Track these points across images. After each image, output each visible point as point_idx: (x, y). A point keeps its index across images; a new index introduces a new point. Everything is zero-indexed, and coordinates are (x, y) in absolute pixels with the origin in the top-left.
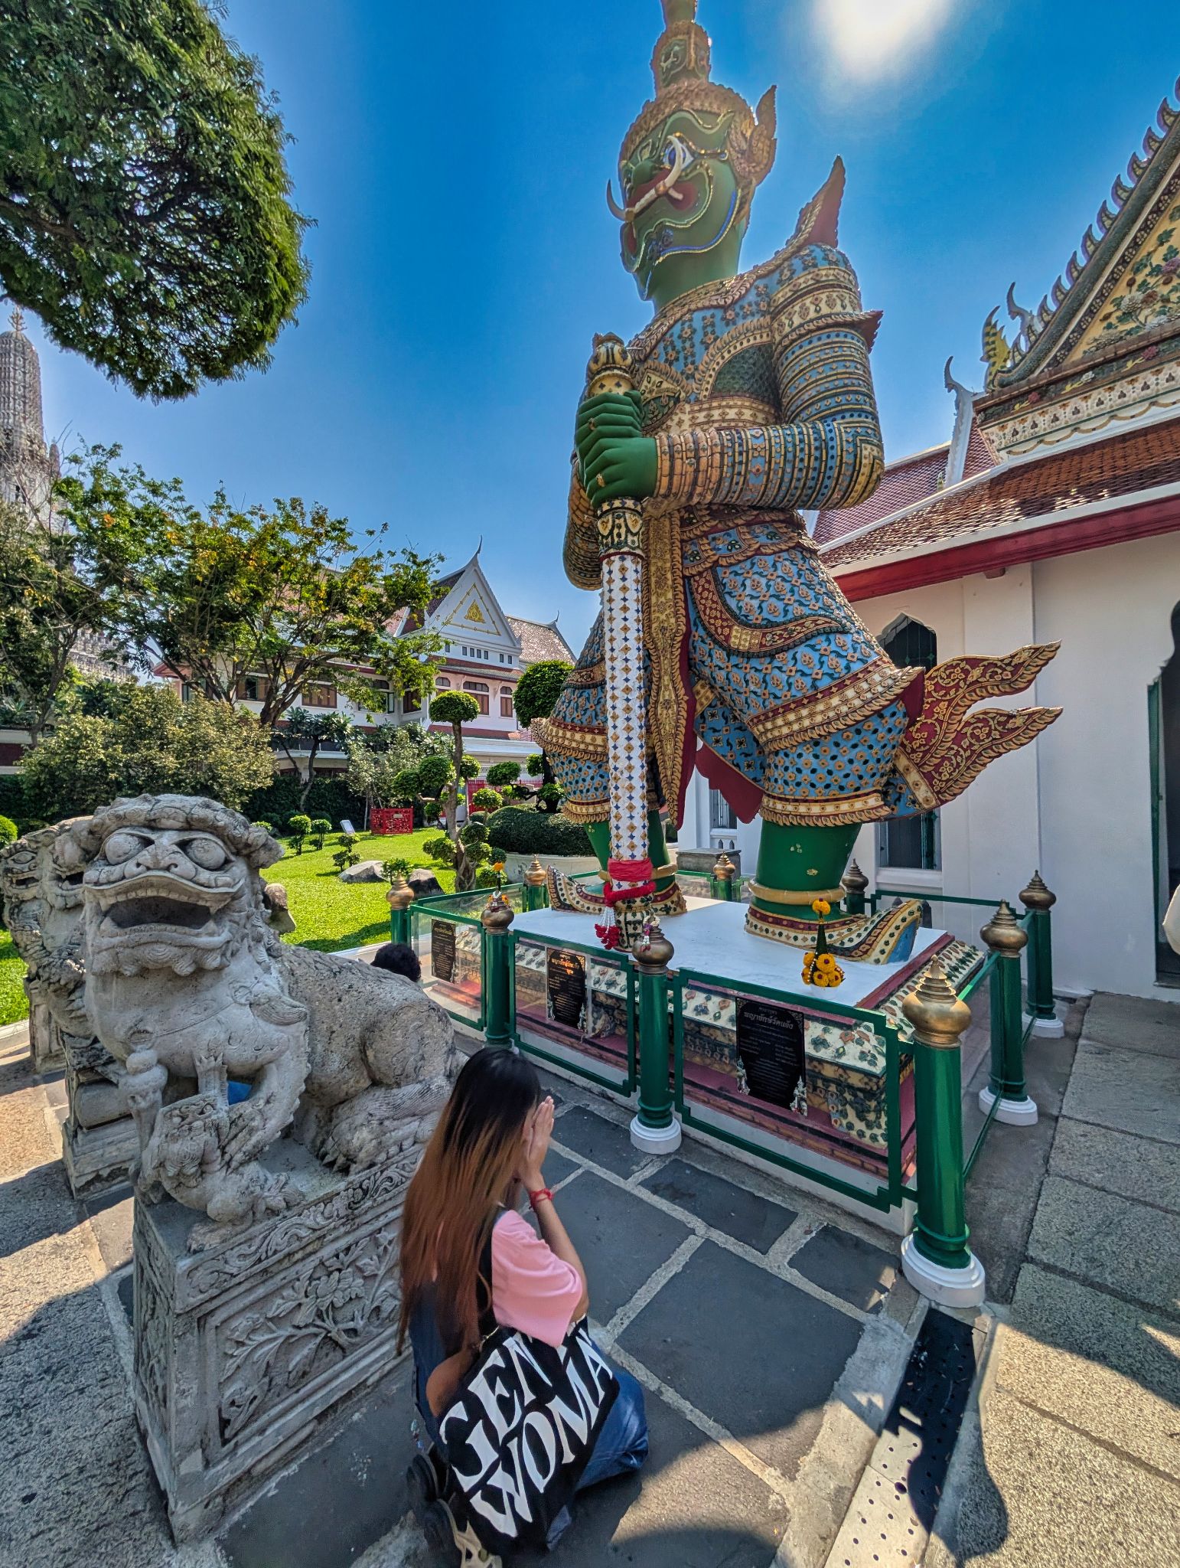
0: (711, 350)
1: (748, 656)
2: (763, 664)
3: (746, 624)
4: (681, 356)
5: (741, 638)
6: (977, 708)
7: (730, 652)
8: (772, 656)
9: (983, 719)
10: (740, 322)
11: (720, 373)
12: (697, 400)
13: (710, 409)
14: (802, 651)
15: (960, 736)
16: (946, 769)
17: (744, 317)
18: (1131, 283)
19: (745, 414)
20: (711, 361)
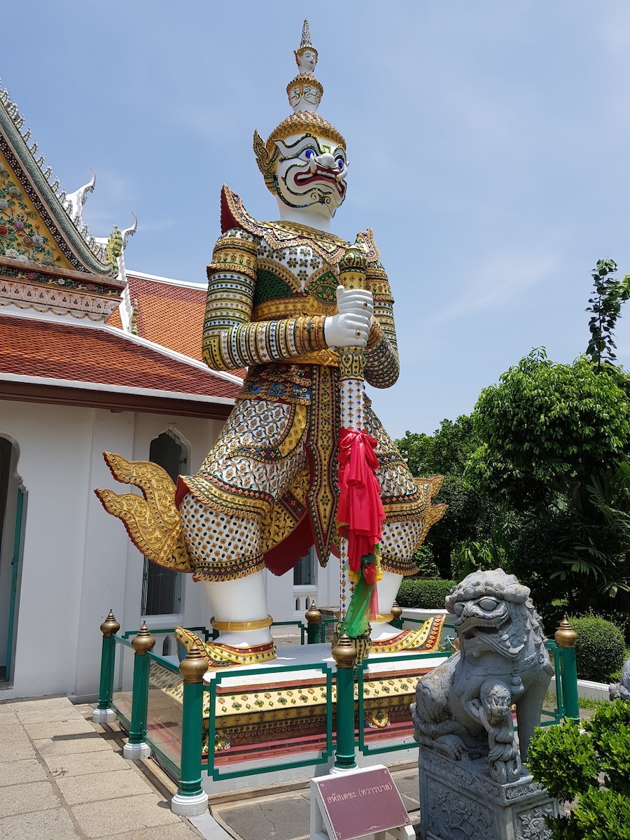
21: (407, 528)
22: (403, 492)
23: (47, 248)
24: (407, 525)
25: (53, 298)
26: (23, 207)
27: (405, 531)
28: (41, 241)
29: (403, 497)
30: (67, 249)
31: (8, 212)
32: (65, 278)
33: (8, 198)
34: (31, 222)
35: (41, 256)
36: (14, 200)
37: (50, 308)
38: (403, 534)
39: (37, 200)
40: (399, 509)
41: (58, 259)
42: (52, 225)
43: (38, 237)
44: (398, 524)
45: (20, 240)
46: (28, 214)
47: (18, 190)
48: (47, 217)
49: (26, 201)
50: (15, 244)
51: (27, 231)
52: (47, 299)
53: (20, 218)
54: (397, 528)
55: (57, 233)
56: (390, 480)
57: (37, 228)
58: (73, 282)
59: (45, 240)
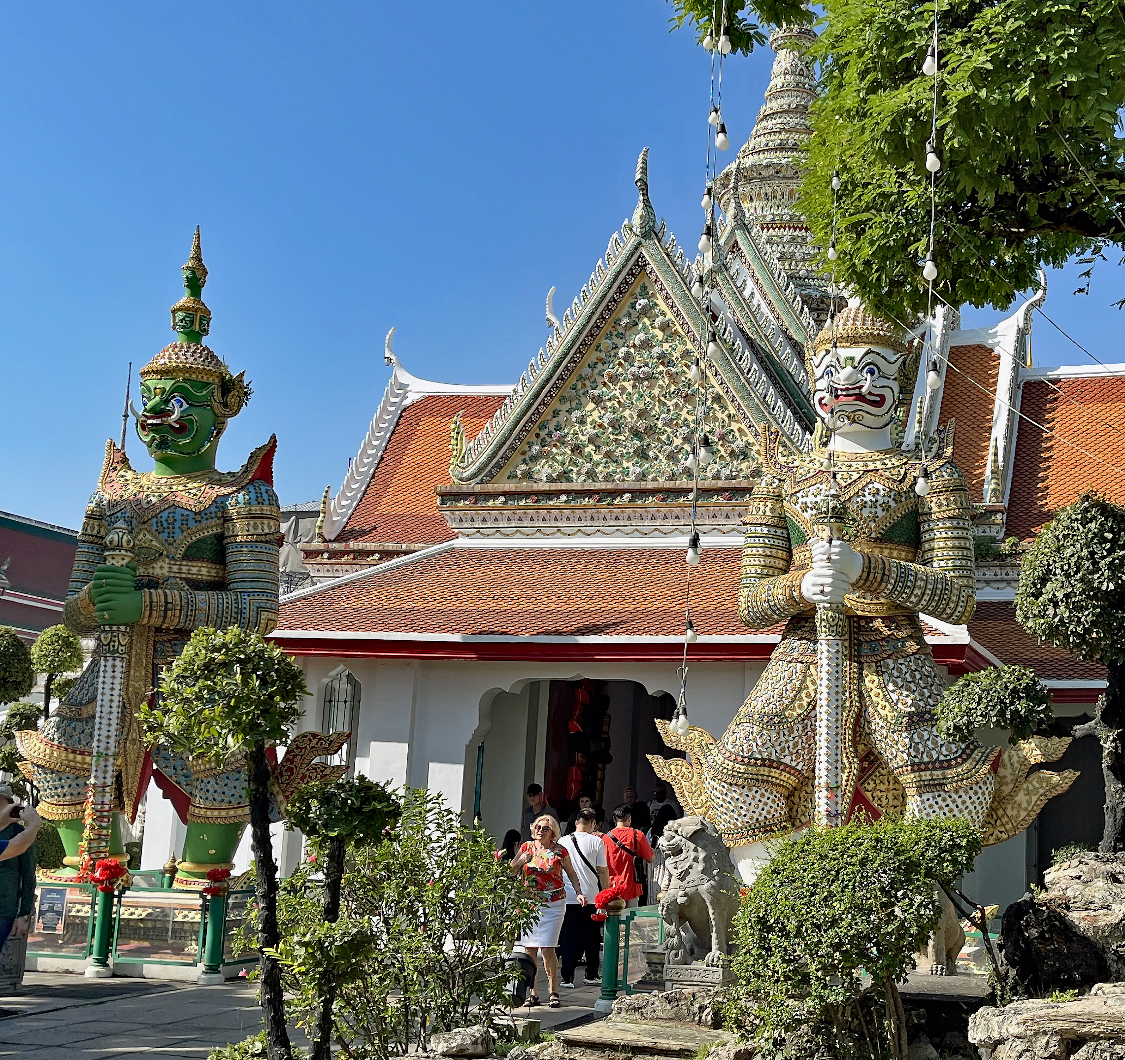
0: (185, 534)
4: (167, 530)
9: (315, 768)
10: (204, 521)
11: (189, 547)
12: (173, 558)
13: (181, 565)
15: (304, 776)
17: (207, 519)
18: (537, 435)
19: (203, 570)
20: (184, 540)
21: (939, 800)
22: (935, 756)
24: (939, 796)
27: (937, 803)
29: (933, 763)
34: (734, 426)
38: (936, 807)
40: (929, 778)
42: (751, 425)
44: (930, 795)
46: (729, 417)
48: (745, 417)
54: (928, 800)
56: (918, 743)
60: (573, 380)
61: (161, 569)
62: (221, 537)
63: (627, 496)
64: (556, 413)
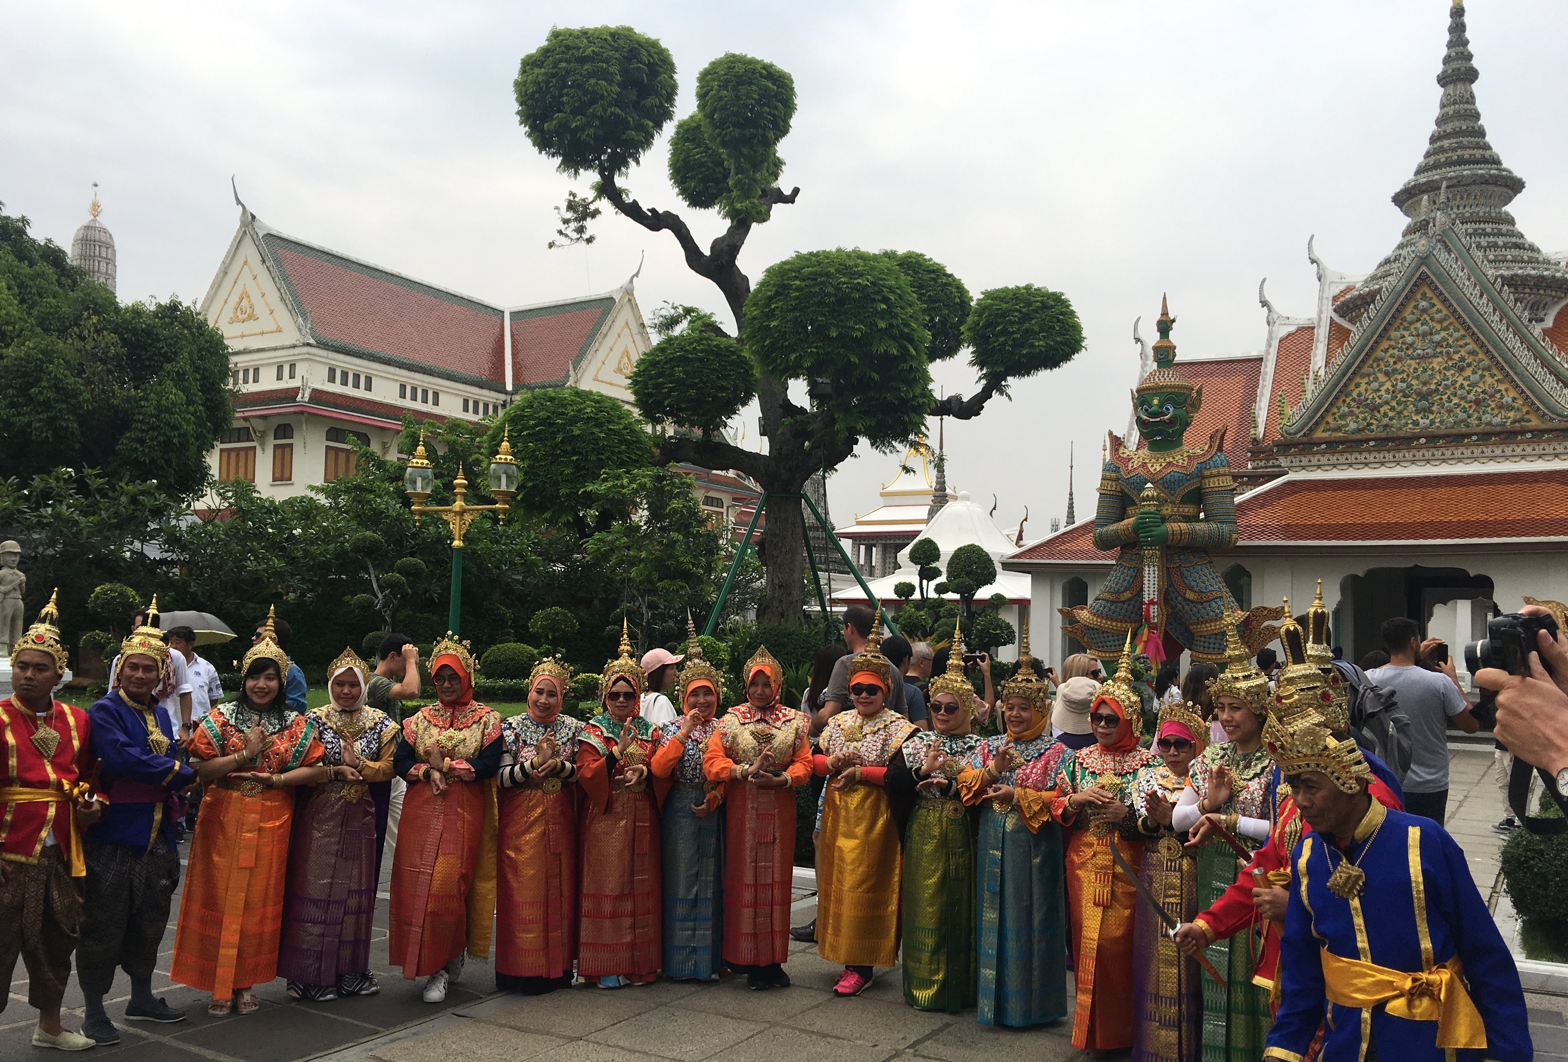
0: (1181, 488)
1: (1192, 602)
2: (1200, 607)
3: (1191, 589)
4: (1170, 487)
5: (1190, 595)
6: (1266, 623)
7: (1185, 599)
8: (1202, 603)
9: (1267, 628)
10: (1192, 480)
11: (1183, 497)
12: (1174, 503)
13: (1179, 507)
14: (1214, 604)
15: (1260, 633)
16: (1255, 644)
17: (1193, 478)
18: (1344, 401)
19: (1188, 510)
20: (1180, 492)
23: (1516, 405)
25: (1524, 450)
26: (1493, 376)
28: (1510, 400)
30: (1533, 403)
31: (1481, 385)
32: (1531, 431)
33: (1480, 372)
34: (1502, 387)
35: (1511, 414)
36: (1486, 373)
37: (1523, 457)
39: (1503, 369)
41: (1527, 413)
42: (1517, 386)
43: (1507, 399)
45: (1493, 405)
46: (1497, 381)
47: (1487, 362)
48: (1513, 381)
49: (1494, 371)
50: (1489, 409)
51: (1498, 395)
52: (1519, 451)
53: (1492, 386)
55: (1523, 392)
57: (1506, 390)
58: (1538, 434)
59: (1514, 399)
60: (1371, 362)
61: (1167, 510)
62: (1199, 489)
63: (1423, 441)
64: (1358, 386)
